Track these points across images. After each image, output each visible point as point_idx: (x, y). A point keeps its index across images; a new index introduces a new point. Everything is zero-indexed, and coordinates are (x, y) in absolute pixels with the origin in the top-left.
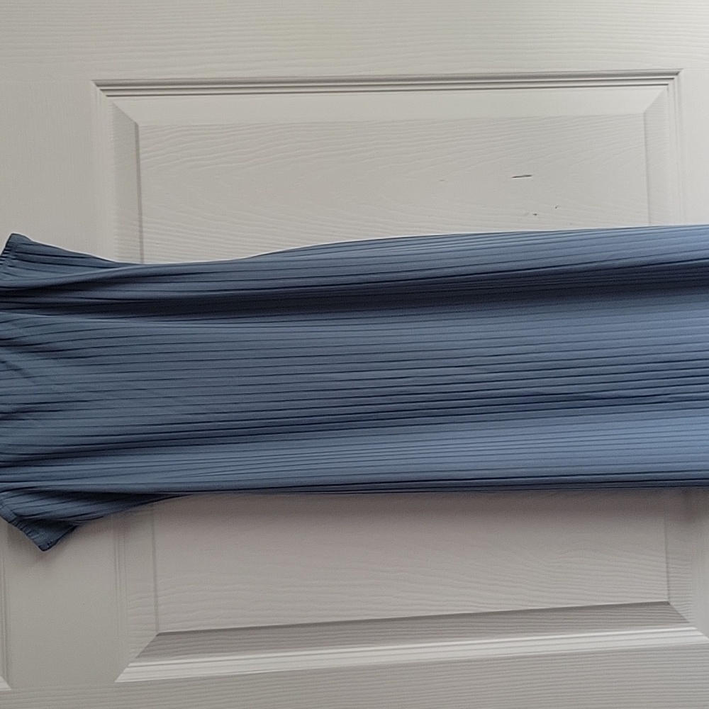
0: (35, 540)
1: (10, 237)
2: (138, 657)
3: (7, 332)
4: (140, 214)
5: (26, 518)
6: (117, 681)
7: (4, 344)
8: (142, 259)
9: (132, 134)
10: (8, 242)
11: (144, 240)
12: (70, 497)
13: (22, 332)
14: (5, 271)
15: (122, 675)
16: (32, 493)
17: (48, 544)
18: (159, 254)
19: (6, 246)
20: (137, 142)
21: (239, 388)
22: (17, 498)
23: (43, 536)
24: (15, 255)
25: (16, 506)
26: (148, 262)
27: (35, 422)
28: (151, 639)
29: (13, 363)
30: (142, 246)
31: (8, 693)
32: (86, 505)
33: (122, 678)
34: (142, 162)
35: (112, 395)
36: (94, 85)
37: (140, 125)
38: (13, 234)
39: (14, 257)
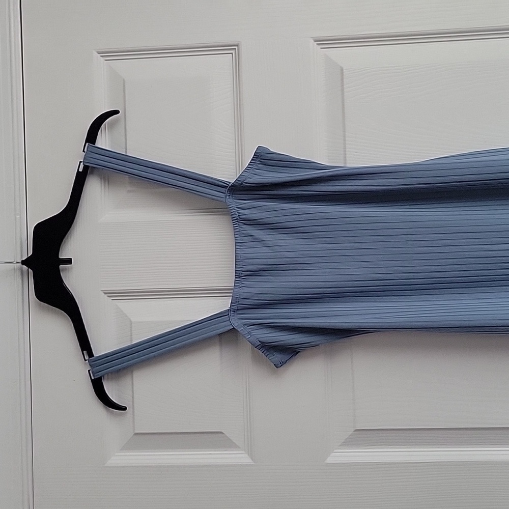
0: (272, 360)
1: (257, 148)
2: (340, 446)
3: (255, 215)
4: (344, 131)
5: (267, 344)
6: (325, 462)
7: (251, 223)
8: (345, 163)
9: (339, 75)
10: (255, 152)
11: (347, 150)
12: (296, 331)
13: (265, 215)
14: (254, 173)
15: (329, 458)
16: (269, 328)
17: (281, 363)
18: (356, 160)
19: (254, 155)
20: (342, 80)
21: (416, 255)
22: (262, 330)
23: (278, 357)
24: (260, 161)
25: (260, 336)
26: (349, 165)
27: (272, 277)
28: (350, 433)
29: (258, 237)
30: (345, 154)
31: (252, 465)
32: (306, 337)
33: (330, 460)
34: (345, 94)
35: (326, 260)
36: (313, 41)
37: (344, 68)
38: (259, 146)
39: (259, 163)
